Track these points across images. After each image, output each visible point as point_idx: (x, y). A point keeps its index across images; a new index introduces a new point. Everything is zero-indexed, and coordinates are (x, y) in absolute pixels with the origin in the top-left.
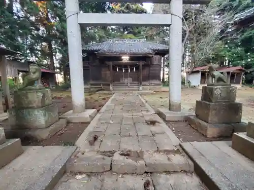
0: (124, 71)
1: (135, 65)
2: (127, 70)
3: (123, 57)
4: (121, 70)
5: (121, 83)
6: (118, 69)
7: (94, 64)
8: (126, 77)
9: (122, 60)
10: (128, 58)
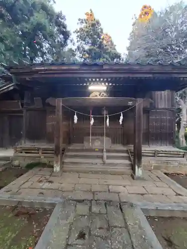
0: (92, 122)
1: (124, 108)
2: (100, 121)
3: (91, 88)
4: (84, 118)
5: (87, 150)
6: (76, 117)
7: (32, 107)
8: (98, 134)
9: (89, 94)
10: (103, 87)
